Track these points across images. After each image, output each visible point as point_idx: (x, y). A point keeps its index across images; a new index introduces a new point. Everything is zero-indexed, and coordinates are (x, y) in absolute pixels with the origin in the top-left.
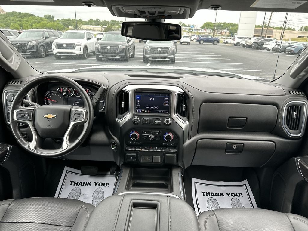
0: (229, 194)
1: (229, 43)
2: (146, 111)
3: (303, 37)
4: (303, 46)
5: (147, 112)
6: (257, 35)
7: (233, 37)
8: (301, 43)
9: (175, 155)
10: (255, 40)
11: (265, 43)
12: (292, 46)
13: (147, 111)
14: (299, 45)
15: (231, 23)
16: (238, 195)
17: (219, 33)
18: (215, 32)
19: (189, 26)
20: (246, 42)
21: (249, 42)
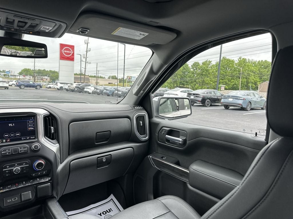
0: (101, 213)
1: (52, 88)
2: (4, 141)
3: (112, 83)
4: (114, 89)
5: (6, 142)
6: (76, 81)
7: (55, 83)
8: (112, 87)
9: (50, 184)
10: (76, 85)
11: (85, 88)
12: (106, 90)
13: (6, 140)
14: (111, 88)
15: (50, 70)
16: (109, 211)
17: (40, 80)
18: (36, 78)
19: (4, 71)
20: (69, 87)
21: (71, 87)
